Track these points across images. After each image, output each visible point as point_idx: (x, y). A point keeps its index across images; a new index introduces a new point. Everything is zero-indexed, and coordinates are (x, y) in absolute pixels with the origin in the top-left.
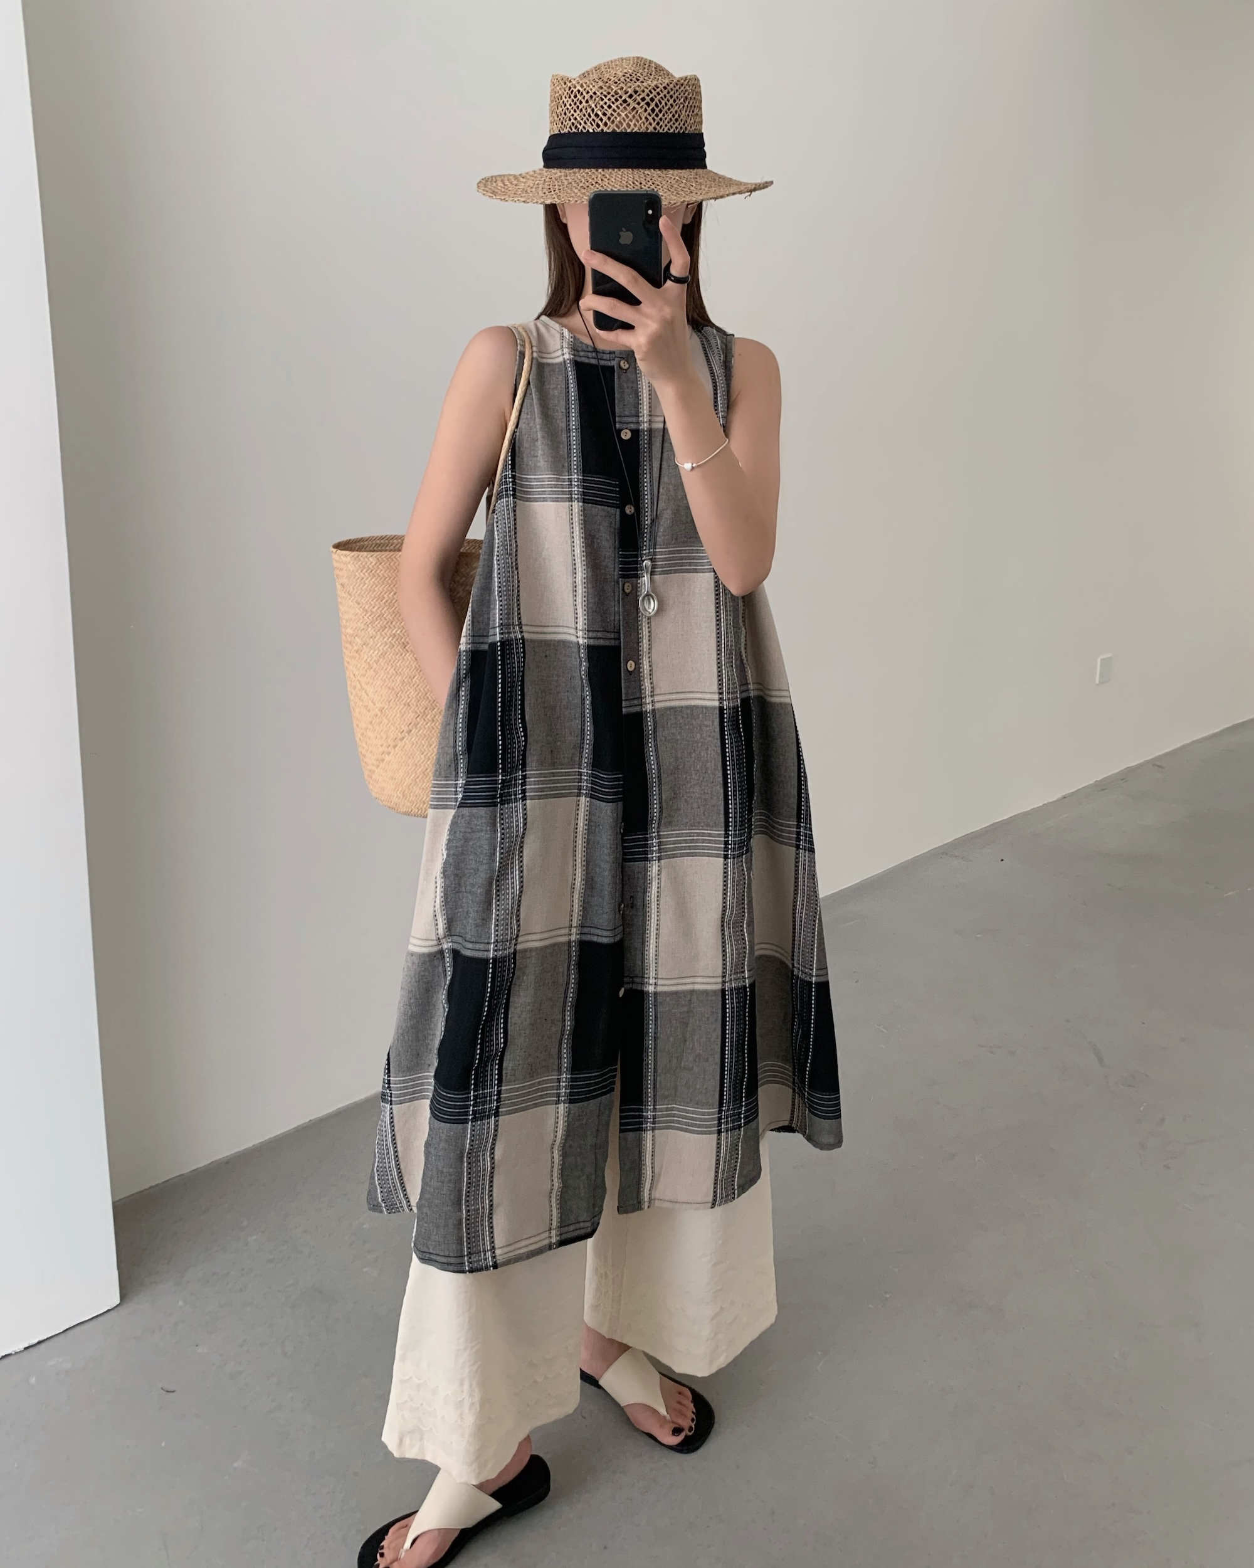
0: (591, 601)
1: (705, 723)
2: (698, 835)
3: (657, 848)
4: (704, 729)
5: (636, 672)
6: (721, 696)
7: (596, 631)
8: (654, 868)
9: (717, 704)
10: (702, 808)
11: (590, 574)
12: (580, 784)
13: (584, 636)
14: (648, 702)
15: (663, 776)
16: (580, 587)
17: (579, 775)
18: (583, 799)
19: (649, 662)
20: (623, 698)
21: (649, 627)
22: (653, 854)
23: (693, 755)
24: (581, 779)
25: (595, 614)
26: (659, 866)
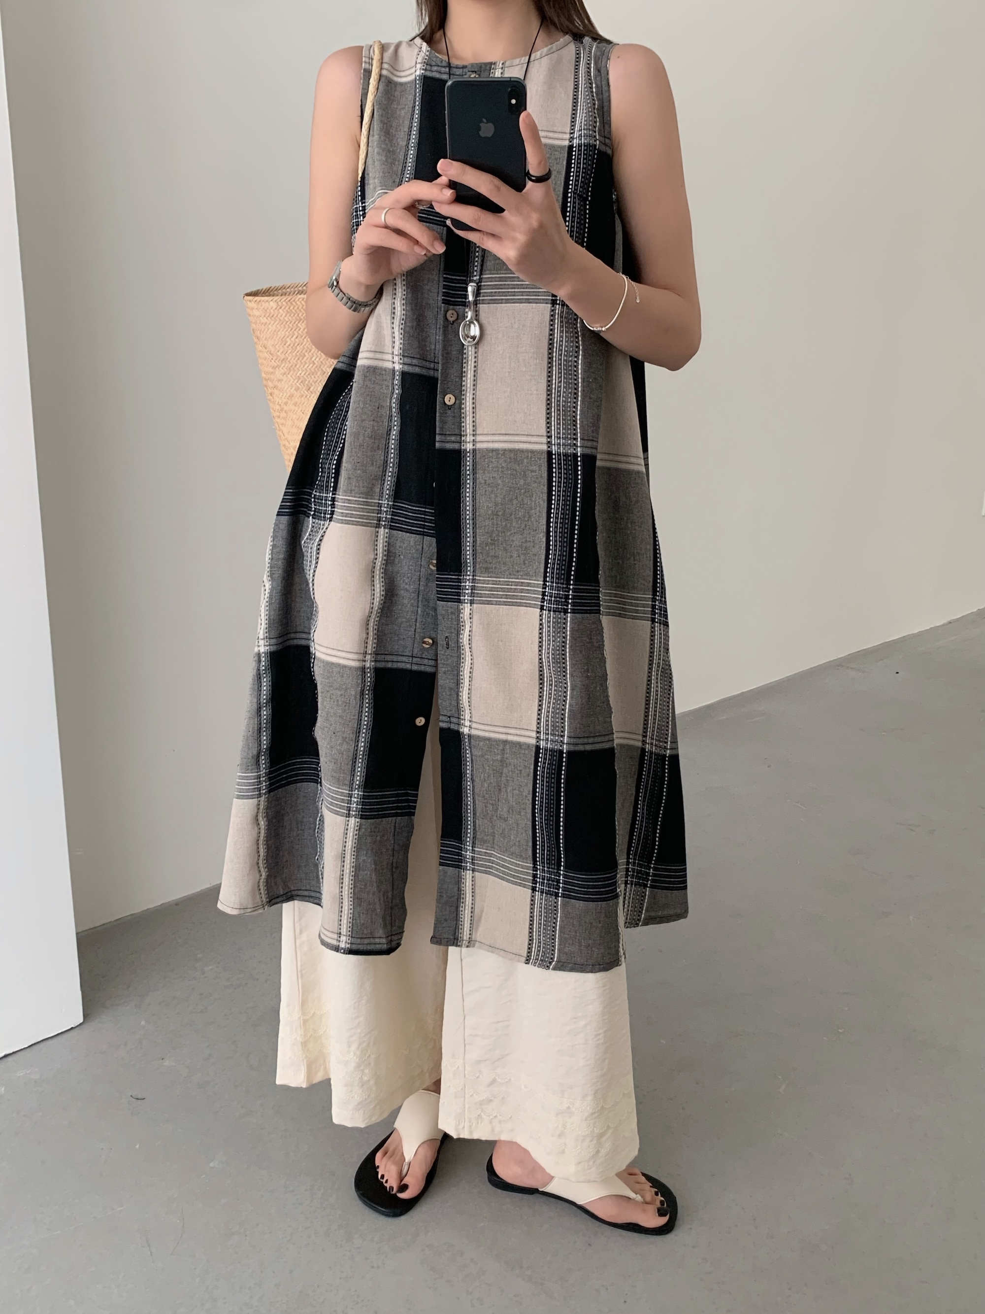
0: (408, 324)
1: (531, 468)
2: (517, 584)
3: (470, 591)
4: (530, 474)
5: (457, 406)
6: (549, 440)
7: (411, 357)
8: (466, 609)
9: (545, 447)
10: (522, 557)
11: (410, 296)
12: (379, 515)
13: (400, 361)
14: (468, 441)
15: (479, 520)
16: (399, 309)
17: (378, 507)
18: (382, 531)
19: (473, 398)
20: (437, 432)
21: (475, 362)
22: (465, 596)
23: (515, 502)
24: (381, 510)
25: (411, 338)
26: (471, 610)
